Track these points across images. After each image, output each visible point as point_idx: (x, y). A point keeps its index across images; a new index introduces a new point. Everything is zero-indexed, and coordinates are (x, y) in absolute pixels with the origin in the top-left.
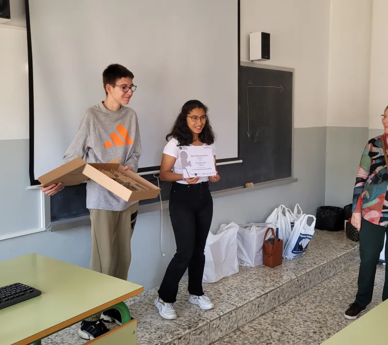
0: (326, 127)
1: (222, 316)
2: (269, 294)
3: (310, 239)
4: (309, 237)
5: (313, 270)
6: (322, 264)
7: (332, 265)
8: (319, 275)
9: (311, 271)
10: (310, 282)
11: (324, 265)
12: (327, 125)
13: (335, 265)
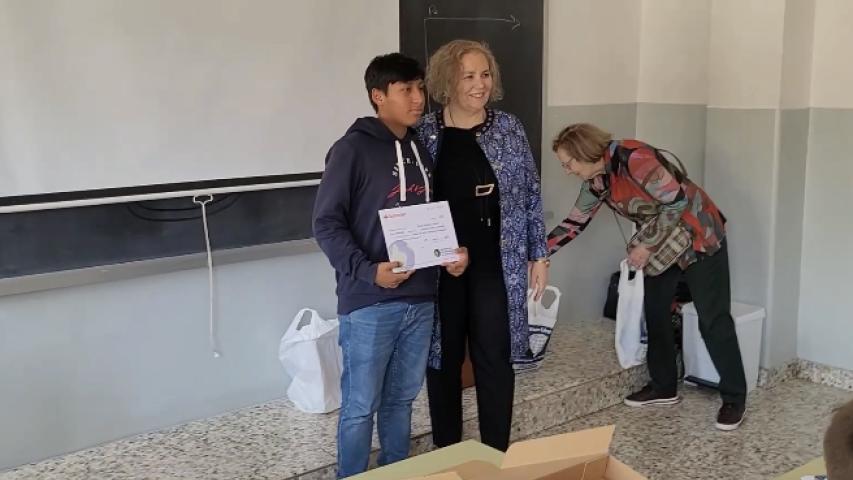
0: (635, 105)
1: (301, 475)
2: (422, 440)
3: (546, 334)
4: (545, 331)
5: (542, 396)
6: (567, 386)
7: (594, 390)
8: (560, 408)
9: (537, 399)
10: (535, 420)
11: (573, 390)
12: (639, 100)
13: (604, 389)
